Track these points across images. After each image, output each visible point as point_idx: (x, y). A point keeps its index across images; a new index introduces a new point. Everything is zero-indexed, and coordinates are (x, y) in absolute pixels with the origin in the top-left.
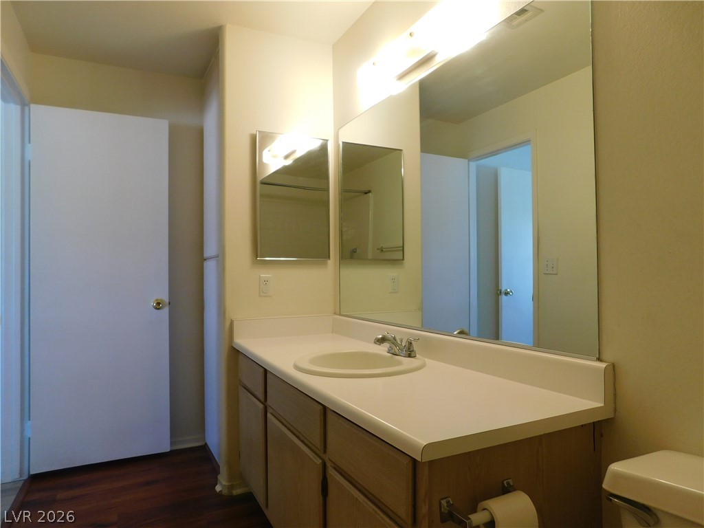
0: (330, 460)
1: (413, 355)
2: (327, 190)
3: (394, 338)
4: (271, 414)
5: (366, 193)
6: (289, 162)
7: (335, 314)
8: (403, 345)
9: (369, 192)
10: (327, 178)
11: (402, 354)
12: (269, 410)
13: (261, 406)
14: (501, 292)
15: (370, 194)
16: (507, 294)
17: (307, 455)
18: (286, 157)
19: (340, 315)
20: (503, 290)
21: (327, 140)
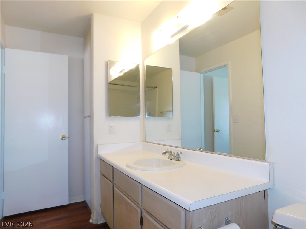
0: (144, 209)
1: (180, 160)
2: (139, 87)
3: (171, 152)
4: (116, 187)
5: (155, 88)
6: (121, 74)
7: (143, 141)
8: (175, 155)
9: (156, 87)
10: (139, 81)
11: (175, 159)
12: (115, 185)
13: (111, 183)
14: (215, 131)
15: (157, 88)
16: (217, 131)
17: (133, 206)
18: (120, 72)
19: (145, 142)
20: (216, 130)
21: (139, 64)
